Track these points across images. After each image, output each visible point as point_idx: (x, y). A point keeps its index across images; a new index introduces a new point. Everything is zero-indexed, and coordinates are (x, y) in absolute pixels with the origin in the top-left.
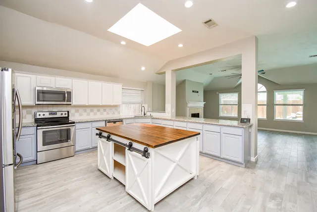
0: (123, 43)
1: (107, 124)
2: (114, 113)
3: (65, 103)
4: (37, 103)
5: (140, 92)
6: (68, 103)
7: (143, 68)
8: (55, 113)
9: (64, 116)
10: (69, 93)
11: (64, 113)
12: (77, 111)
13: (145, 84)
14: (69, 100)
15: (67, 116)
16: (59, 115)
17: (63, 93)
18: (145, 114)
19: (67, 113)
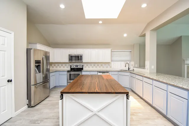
0: (100, 22)
1: (98, 73)
2: (107, 67)
3: (80, 61)
4: (70, 61)
5: (129, 53)
6: (81, 61)
7: (125, 35)
8: (78, 66)
9: (81, 67)
10: (81, 56)
11: (81, 66)
12: (87, 65)
13: (133, 46)
14: (81, 60)
15: (82, 67)
16: (79, 67)
17: (78, 57)
18: (129, 69)
19: (82, 66)
